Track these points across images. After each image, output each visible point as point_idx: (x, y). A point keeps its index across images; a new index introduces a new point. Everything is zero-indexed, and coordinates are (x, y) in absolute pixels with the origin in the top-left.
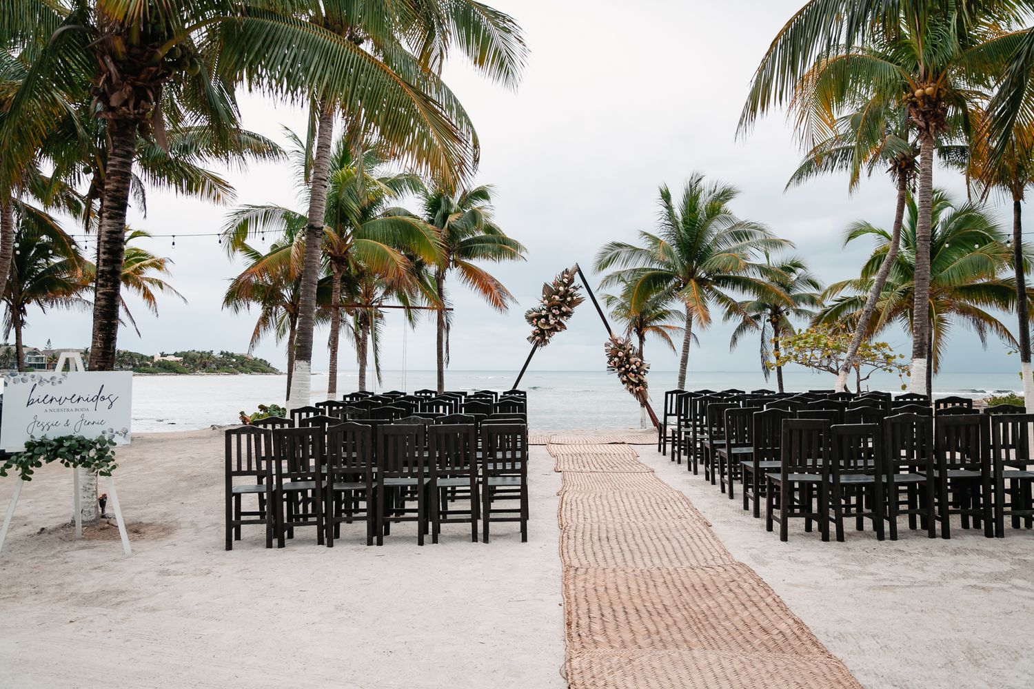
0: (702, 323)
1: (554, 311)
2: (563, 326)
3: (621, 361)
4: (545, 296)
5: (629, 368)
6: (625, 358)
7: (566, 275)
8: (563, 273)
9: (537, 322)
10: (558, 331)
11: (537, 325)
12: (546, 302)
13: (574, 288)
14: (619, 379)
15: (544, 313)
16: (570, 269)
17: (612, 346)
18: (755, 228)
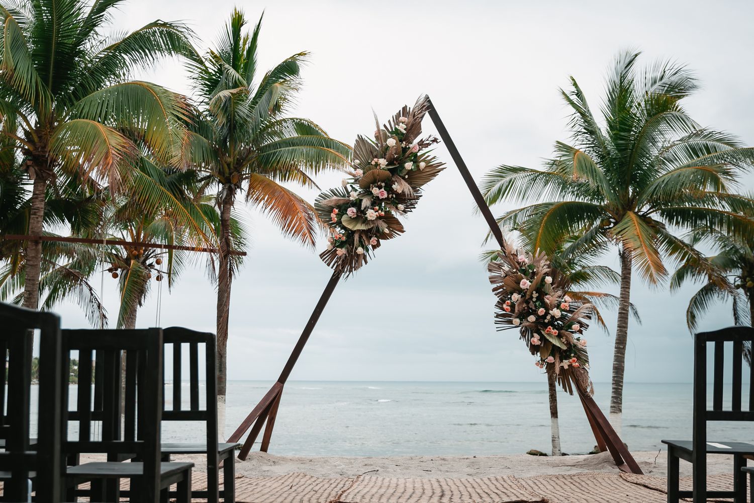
0: (651, 276)
1: (375, 191)
2: (396, 227)
3: (527, 302)
4: (357, 161)
5: (544, 316)
6: (535, 295)
7: (402, 118)
8: (398, 115)
9: (340, 215)
10: (385, 237)
11: (339, 223)
12: (360, 172)
13: (422, 144)
14: (523, 342)
15: (354, 196)
16: (411, 106)
17: (506, 268)
18: (720, 140)
